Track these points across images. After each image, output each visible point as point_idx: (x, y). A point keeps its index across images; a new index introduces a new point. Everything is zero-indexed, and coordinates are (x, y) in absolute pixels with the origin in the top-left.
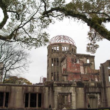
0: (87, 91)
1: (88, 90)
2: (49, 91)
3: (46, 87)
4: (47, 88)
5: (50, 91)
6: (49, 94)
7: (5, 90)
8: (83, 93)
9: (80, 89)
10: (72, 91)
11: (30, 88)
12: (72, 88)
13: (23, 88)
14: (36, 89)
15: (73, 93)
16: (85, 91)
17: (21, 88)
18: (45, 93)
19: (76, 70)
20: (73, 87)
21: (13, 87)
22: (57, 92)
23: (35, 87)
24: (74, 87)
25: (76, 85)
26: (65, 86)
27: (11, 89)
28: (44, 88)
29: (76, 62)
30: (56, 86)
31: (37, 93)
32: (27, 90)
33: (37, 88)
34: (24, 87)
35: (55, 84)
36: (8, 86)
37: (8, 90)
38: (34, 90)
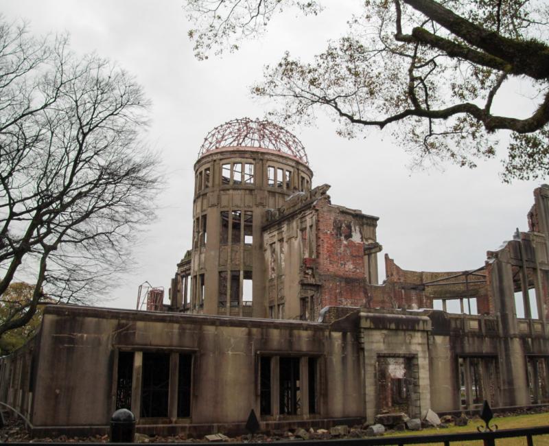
0: (458, 351)
1: (462, 347)
2: (344, 348)
3: (336, 330)
4: (337, 335)
5: (349, 348)
6: (344, 359)
7: (175, 341)
8: (449, 354)
9: (439, 339)
10: (419, 348)
11: (275, 333)
12: (418, 338)
13: (250, 334)
14: (300, 337)
15: (420, 355)
16: (453, 348)
17: (241, 332)
18: (331, 353)
19: (350, 266)
20: (419, 335)
21: (210, 330)
22: (371, 350)
23: (296, 332)
24: (423, 331)
25: (429, 327)
26: (397, 329)
27: (201, 339)
28: (327, 333)
29: (349, 236)
30: (369, 329)
31: (305, 355)
32: (265, 340)
33: (304, 334)
34: (254, 330)
35: (367, 318)
36: (188, 326)
37: (189, 344)
38: (290, 343)
